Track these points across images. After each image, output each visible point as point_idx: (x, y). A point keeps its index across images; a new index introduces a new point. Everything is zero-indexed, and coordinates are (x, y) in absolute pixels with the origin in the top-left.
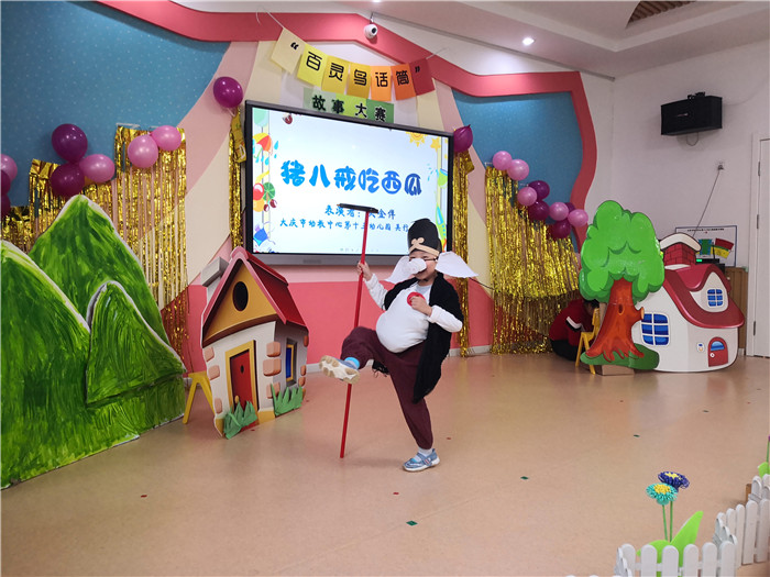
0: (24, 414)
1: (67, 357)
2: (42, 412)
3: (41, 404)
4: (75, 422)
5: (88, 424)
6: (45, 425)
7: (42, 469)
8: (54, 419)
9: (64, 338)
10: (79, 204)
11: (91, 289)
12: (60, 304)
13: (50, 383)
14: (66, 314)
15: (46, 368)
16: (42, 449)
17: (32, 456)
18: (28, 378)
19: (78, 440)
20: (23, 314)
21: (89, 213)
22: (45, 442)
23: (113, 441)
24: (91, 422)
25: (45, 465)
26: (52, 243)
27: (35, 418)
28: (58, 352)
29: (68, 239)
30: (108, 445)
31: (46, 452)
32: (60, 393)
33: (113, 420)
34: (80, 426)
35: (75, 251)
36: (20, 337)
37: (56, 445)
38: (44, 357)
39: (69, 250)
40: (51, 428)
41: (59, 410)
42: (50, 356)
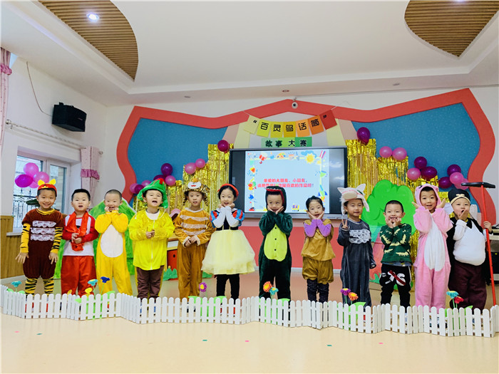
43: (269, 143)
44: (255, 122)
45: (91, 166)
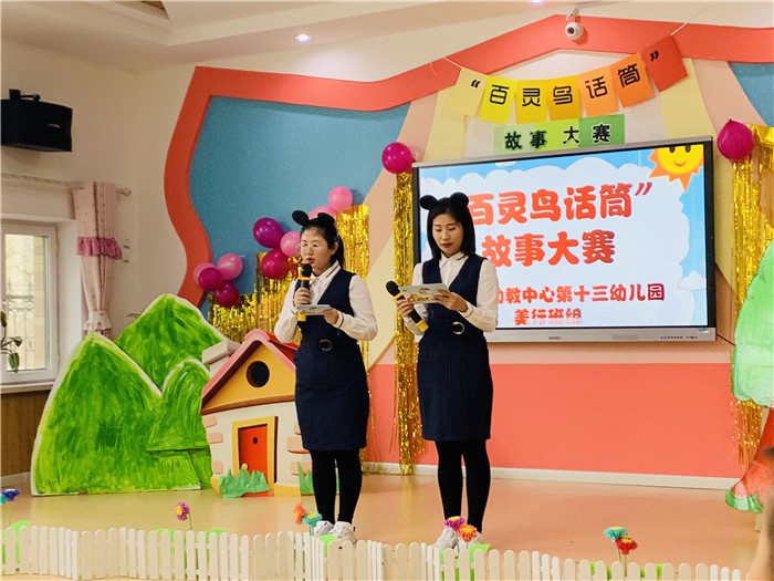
0: (96, 449)
1: (138, 415)
2: (112, 450)
3: (111, 444)
4: (139, 464)
5: (151, 468)
6: (113, 460)
7: (107, 490)
8: (120, 457)
9: (137, 400)
10: (165, 301)
11: (171, 365)
12: (136, 376)
13: (120, 431)
14: (141, 384)
15: (119, 420)
16: (107, 476)
17: (98, 479)
18: (103, 425)
19: (139, 477)
20: (104, 381)
21: (175, 307)
22: (111, 471)
23: (174, 486)
24: (154, 467)
25: (109, 488)
26: (137, 331)
27: (105, 453)
28: (130, 411)
29: (152, 329)
30: (168, 487)
31: (110, 479)
32: (129, 440)
33: (176, 469)
34: (144, 468)
35: (159, 337)
36: (100, 397)
37: (120, 476)
38: (118, 412)
39: (152, 336)
40: (117, 463)
41: (126, 452)
42: (123, 412)
43: (512, 141)
44: (475, 84)
45: (97, 230)
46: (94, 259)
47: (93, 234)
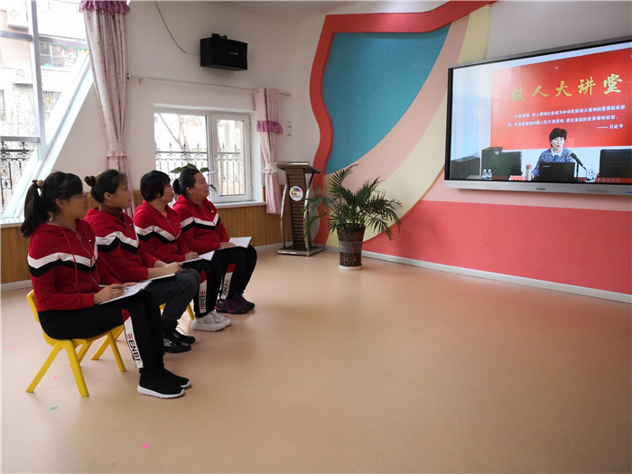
45: (267, 117)
46: (266, 134)
47: (264, 119)
